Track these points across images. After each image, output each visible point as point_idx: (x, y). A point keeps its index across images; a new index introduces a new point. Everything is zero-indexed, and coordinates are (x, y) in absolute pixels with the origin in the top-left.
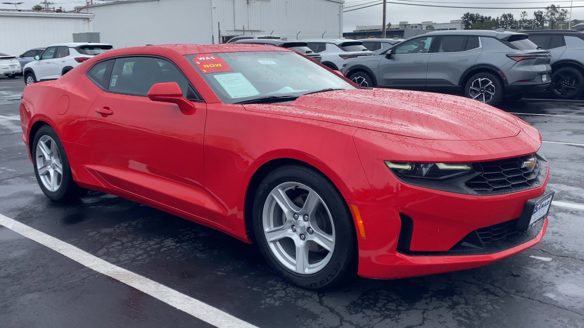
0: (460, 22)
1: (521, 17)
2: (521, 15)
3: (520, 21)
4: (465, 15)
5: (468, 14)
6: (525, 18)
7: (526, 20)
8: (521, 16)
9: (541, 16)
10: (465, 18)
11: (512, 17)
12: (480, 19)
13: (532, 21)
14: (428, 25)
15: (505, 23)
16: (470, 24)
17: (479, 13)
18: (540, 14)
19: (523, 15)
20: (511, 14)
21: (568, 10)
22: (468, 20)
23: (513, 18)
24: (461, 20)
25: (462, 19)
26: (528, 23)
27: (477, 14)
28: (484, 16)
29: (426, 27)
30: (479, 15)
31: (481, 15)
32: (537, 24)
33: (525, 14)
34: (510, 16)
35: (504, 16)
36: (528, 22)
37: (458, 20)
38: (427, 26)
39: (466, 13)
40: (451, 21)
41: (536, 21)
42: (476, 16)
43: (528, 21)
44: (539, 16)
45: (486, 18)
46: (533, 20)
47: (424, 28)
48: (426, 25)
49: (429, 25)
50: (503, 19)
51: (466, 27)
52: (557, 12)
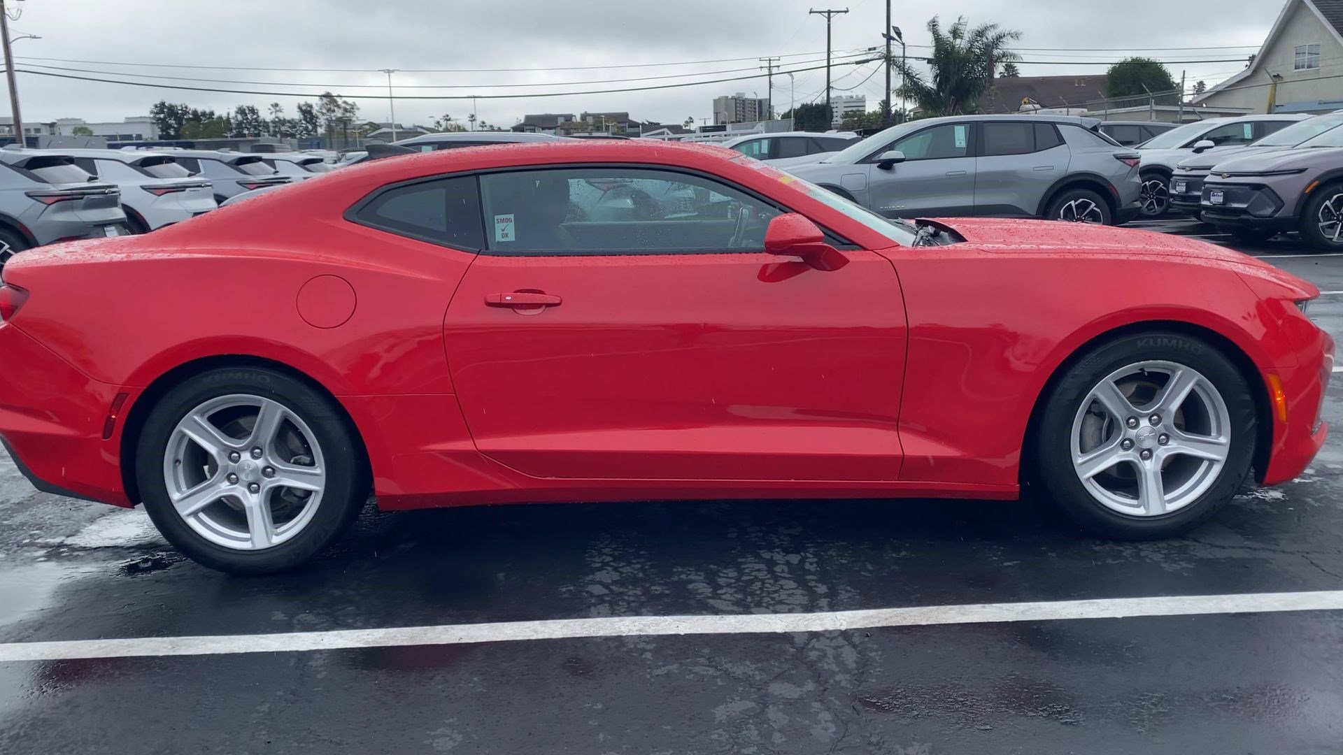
0: (149, 121)
1: (271, 113)
2: (270, 109)
3: (273, 122)
4: (156, 106)
5: (163, 104)
6: (281, 115)
7: (284, 120)
8: (270, 111)
9: (310, 112)
10: (157, 113)
11: (257, 113)
12: (191, 116)
13: (296, 123)
14: (77, 126)
15: (244, 126)
16: (170, 126)
17: (187, 104)
18: (309, 109)
19: (273, 110)
20: (255, 108)
21: (357, 103)
22: (165, 118)
23: (258, 117)
24: (150, 118)
25: (152, 116)
26: (289, 127)
27: (184, 106)
28: (200, 110)
29: (72, 131)
30: (186, 107)
31: (192, 106)
32: (306, 129)
33: (278, 109)
34: (253, 111)
35: (241, 111)
36: (288, 124)
37: (141, 117)
38: (76, 128)
39: (158, 102)
40: (126, 118)
41: (303, 122)
42: (182, 110)
43: (289, 122)
44: (307, 112)
45: (204, 114)
46: (297, 121)
47: (67, 132)
48: (73, 127)
49: (80, 126)
50: (240, 117)
51: (162, 131)
52: (338, 106)
